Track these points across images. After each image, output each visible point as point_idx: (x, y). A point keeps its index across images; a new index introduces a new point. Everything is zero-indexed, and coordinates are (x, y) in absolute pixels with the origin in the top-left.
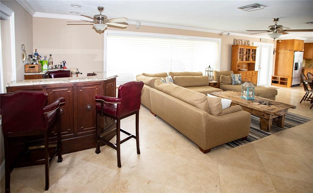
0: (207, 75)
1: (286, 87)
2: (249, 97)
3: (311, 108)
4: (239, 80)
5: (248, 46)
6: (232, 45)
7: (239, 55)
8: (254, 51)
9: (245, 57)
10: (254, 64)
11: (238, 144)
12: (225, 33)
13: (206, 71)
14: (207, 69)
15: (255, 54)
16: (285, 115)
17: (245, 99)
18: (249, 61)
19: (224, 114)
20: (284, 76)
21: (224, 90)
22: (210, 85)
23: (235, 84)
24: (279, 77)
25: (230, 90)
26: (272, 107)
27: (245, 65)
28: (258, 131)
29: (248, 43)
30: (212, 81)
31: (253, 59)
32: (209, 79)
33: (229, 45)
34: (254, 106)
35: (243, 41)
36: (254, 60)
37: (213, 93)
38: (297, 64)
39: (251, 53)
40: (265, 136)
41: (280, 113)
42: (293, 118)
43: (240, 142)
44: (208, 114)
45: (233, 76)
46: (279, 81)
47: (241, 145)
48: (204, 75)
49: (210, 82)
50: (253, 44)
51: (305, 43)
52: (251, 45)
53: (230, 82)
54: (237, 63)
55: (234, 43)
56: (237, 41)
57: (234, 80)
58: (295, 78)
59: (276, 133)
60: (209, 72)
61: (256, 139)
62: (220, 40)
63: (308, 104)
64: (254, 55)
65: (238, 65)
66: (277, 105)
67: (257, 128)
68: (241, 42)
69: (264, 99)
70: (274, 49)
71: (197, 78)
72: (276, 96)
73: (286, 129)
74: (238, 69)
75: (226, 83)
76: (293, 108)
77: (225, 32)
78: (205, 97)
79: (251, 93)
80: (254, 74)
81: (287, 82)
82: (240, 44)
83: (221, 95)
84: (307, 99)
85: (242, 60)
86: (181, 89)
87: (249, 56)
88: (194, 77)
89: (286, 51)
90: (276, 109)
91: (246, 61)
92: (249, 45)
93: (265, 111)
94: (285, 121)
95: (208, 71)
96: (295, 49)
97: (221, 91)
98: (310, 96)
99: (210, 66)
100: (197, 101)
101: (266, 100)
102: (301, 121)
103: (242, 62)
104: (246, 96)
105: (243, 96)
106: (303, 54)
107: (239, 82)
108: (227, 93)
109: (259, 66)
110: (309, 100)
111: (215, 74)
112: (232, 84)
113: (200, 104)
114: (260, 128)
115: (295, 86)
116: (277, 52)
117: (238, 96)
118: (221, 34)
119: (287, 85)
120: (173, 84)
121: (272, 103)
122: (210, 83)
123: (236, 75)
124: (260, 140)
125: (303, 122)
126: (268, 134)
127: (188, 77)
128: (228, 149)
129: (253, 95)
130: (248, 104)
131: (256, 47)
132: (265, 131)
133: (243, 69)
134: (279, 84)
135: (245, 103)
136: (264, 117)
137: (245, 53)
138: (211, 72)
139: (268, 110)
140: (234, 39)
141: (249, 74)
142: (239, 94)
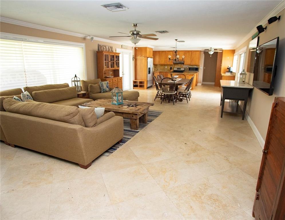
0: (74, 85)
1: (144, 89)
2: (119, 102)
3: (161, 104)
4: (107, 87)
5: (112, 53)
6: (97, 52)
7: (104, 61)
8: (118, 57)
9: (110, 63)
10: (118, 70)
11: (116, 148)
12: (88, 38)
13: (72, 81)
14: (73, 80)
15: (119, 60)
16: (147, 113)
17: (115, 105)
18: (114, 67)
19: (99, 124)
20: (142, 80)
21: (94, 99)
22: (79, 96)
23: (104, 92)
24: (138, 81)
25: (100, 98)
26: (139, 107)
27: (111, 72)
28: (130, 132)
29: (111, 50)
30: (80, 91)
31: (117, 66)
32: (77, 90)
33: (94, 51)
34: (124, 110)
35: (107, 47)
36: (119, 67)
37: (84, 104)
38: (149, 68)
39: (115, 59)
40: (136, 134)
41: (144, 111)
42: (152, 113)
43: (117, 146)
44: (83, 127)
45: (101, 84)
46: (139, 84)
47: (119, 148)
48: (70, 86)
49: (78, 93)
50: (116, 50)
51: (153, 51)
52: (114, 51)
53: (99, 91)
54: (104, 70)
55: (99, 49)
56: (101, 46)
57: (102, 87)
58: (149, 81)
59: (143, 129)
60: (76, 83)
61: (129, 139)
62: (83, 45)
63: (159, 100)
64: (117, 62)
65: (105, 72)
66: (142, 105)
67: (128, 129)
68: (105, 48)
69: (131, 102)
70: (133, 56)
71: (63, 90)
72: (139, 97)
73: (148, 124)
74: (105, 76)
75: (95, 92)
76: (152, 105)
77: (89, 36)
78: (77, 109)
79: (120, 97)
80: (119, 80)
81: (144, 85)
82: (105, 50)
83: (92, 105)
84: (158, 96)
85: (108, 67)
86: (45, 106)
87: (113, 63)
88: (59, 90)
89: (142, 58)
90: (141, 108)
91: (111, 67)
92: (112, 51)
93: (133, 112)
94: (148, 117)
95: (75, 81)
96: (148, 56)
97: (92, 101)
98: (160, 94)
99: (76, 76)
100: (68, 116)
101: (132, 102)
102: (157, 115)
103: (108, 69)
104: (116, 102)
105: (113, 102)
106: (153, 60)
107: (107, 89)
108: (98, 101)
109: (123, 72)
110: (160, 97)
111: (83, 84)
112: (101, 92)
113: (72, 119)
114: (131, 128)
115: (150, 88)
116: (135, 59)
117: (109, 103)
118: (84, 39)
119: (144, 87)
120: (33, 101)
121: (138, 104)
122: (78, 95)
123: (104, 83)
124: (132, 138)
125: (159, 115)
126: (137, 131)
127: (52, 91)
128: (108, 156)
129: (122, 99)
130: (119, 109)
131: (119, 54)
132: (135, 129)
133: (109, 76)
134: (139, 88)
135: (116, 108)
136: (133, 118)
137: (110, 60)
138: (78, 82)
139: (136, 110)
140: (98, 44)
141: (115, 80)
142: (110, 100)
